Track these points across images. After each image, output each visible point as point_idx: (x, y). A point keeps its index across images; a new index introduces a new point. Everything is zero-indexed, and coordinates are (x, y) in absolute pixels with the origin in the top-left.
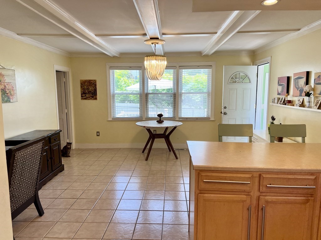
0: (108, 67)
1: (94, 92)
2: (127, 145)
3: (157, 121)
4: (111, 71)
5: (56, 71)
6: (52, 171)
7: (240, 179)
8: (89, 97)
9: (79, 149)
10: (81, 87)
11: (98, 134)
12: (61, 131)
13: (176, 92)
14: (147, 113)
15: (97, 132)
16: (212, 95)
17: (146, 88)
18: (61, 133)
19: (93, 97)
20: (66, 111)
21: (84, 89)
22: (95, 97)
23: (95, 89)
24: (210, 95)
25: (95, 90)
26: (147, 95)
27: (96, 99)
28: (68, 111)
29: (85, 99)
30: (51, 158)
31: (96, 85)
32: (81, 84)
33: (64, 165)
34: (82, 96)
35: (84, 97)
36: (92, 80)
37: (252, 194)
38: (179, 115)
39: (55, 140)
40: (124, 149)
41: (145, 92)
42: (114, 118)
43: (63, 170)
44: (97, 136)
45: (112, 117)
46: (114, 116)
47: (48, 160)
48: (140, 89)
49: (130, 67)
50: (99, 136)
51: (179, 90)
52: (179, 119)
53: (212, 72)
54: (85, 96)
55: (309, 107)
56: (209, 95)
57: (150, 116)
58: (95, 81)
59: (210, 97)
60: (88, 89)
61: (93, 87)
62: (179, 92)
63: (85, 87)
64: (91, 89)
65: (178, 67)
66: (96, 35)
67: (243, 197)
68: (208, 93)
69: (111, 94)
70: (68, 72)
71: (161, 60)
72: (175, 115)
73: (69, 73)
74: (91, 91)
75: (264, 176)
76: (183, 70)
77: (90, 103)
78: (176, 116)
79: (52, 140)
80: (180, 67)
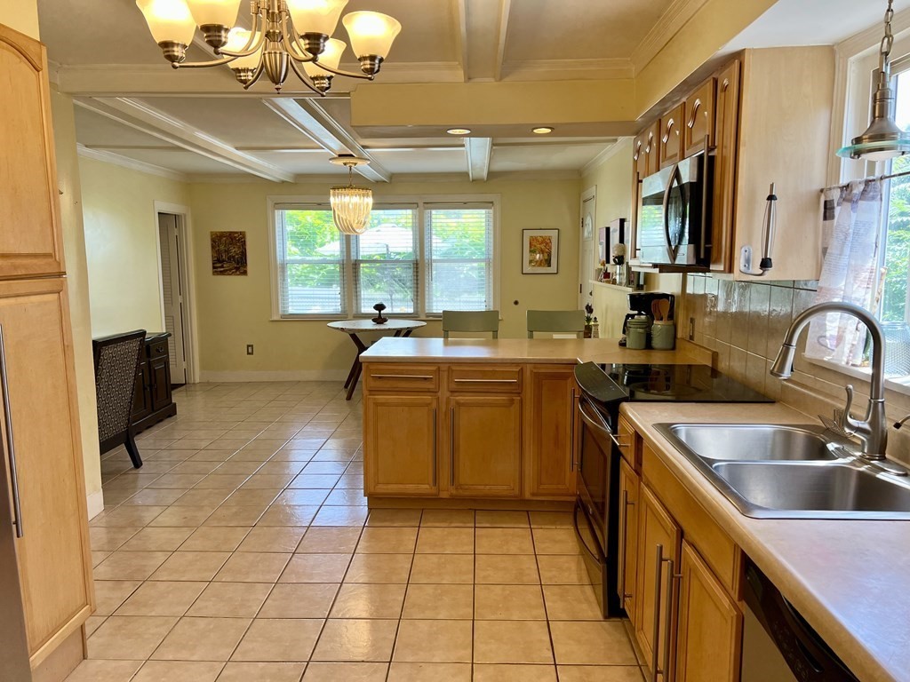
0: (270, 204)
1: (241, 258)
2: (313, 375)
3: (374, 320)
4: (278, 213)
5: (159, 213)
6: (153, 411)
7: (421, 372)
8: (230, 270)
9: (208, 383)
10: (213, 247)
11: (250, 350)
12: (170, 335)
13: (418, 258)
14: (358, 304)
15: (248, 346)
16: (494, 265)
17: (353, 250)
18: (169, 338)
19: (237, 269)
20: (180, 299)
21: (218, 252)
22: (242, 269)
23: (242, 252)
24: (491, 265)
25: (244, 254)
26: (356, 265)
27: (245, 273)
28: (184, 298)
29: (222, 273)
30: (151, 386)
31: (244, 243)
32: (213, 241)
33: (175, 404)
34: (214, 268)
35: (219, 270)
36: (236, 233)
37: (439, 394)
38: (427, 308)
39: (158, 351)
40: (307, 382)
41: (352, 258)
42: (284, 315)
43: (174, 413)
44: (248, 353)
45: (280, 313)
46: (284, 311)
47: (145, 389)
48: (342, 252)
49: (320, 204)
50: (252, 353)
51: (426, 253)
52: (427, 316)
53: (494, 215)
54: (222, 267)
55: (620, 284)
56: (488, 263)
57: (363, 312)
58: (243, 234)
59: (491, 269)
60: (227, 251)
61: (239, 248)
62: (426, 257)
63: (222, 247)
64: (234, 250)
65: (421, 204)
66: (237, 148)
67: (427, 398)
68: (487, 261)
69: (279, 262)
70: (185, 216)
71: (359, 195)
72: (417, 307)
73: (187, 217)
74: (233, 257)
75: (454, 368)
76: (434, 212)
77: (232, 282)
78: (419, 310)
79: (153, 352)
80: (426, 205)
